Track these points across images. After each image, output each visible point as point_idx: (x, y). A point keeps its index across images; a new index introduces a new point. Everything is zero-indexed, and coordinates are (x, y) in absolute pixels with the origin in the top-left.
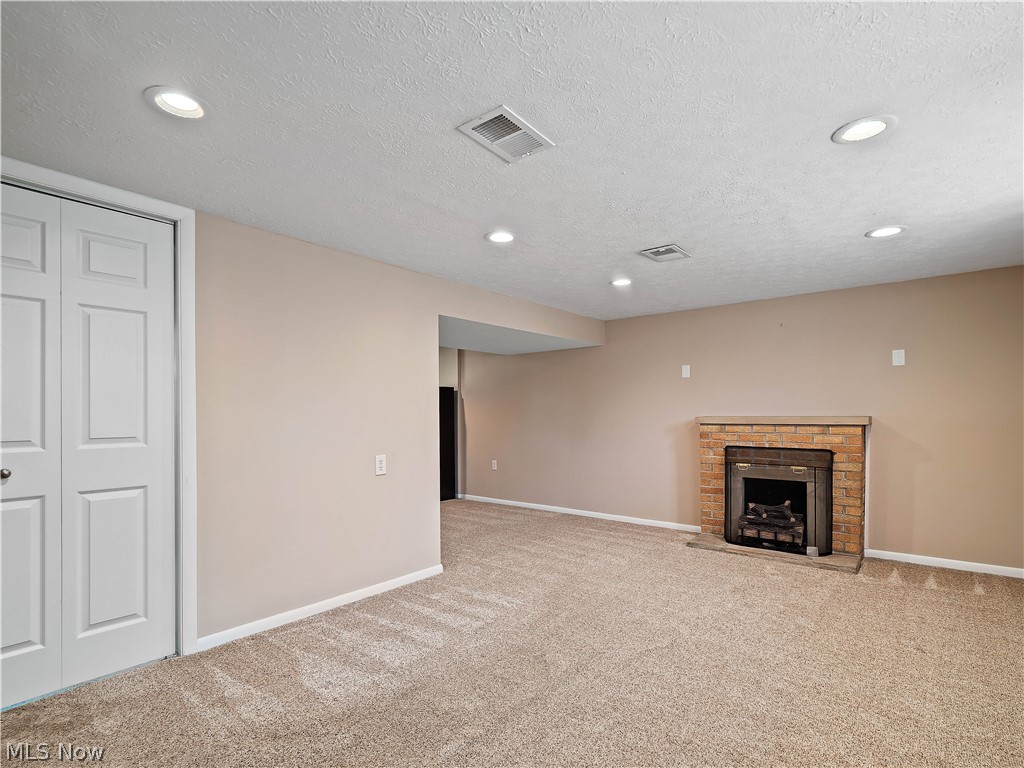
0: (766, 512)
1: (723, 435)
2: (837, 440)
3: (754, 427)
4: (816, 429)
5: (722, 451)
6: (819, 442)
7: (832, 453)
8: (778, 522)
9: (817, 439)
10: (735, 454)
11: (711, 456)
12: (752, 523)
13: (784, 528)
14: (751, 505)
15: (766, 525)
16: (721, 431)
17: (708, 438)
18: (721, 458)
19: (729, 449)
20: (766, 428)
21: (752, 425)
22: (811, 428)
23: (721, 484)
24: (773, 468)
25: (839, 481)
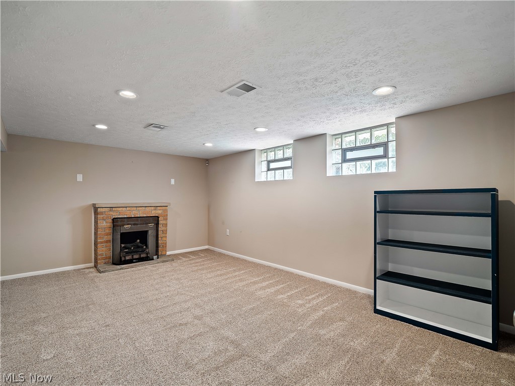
0: (132, 246)
1: (111, 213)
2: (160, 212)
3: (127, 208)
4: (153, 208)
5: (110, 221)
6: (153, 213)
7: (158, 217)
8: (138, 249)
9: (153, 212)
10: (117, 221)
11: (105, 224)
12: (127, 253)
13: (142, 251)
14: (123, 245)
15: (134, 252)
16: (111, 211)
17: (103, 214)
18: (110, 224)
19: (114, 220)
20: (132, 208)
21: (126, 207)
22: (150, 208)
23: (110, 237)
24: (136, 226)
25: (161, 228)
